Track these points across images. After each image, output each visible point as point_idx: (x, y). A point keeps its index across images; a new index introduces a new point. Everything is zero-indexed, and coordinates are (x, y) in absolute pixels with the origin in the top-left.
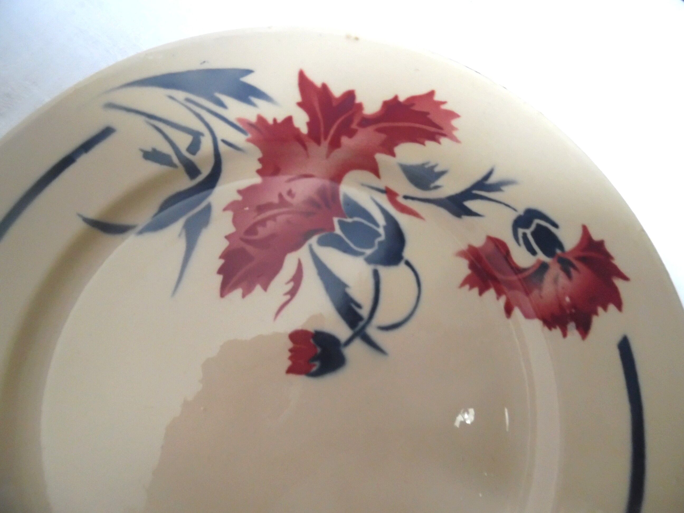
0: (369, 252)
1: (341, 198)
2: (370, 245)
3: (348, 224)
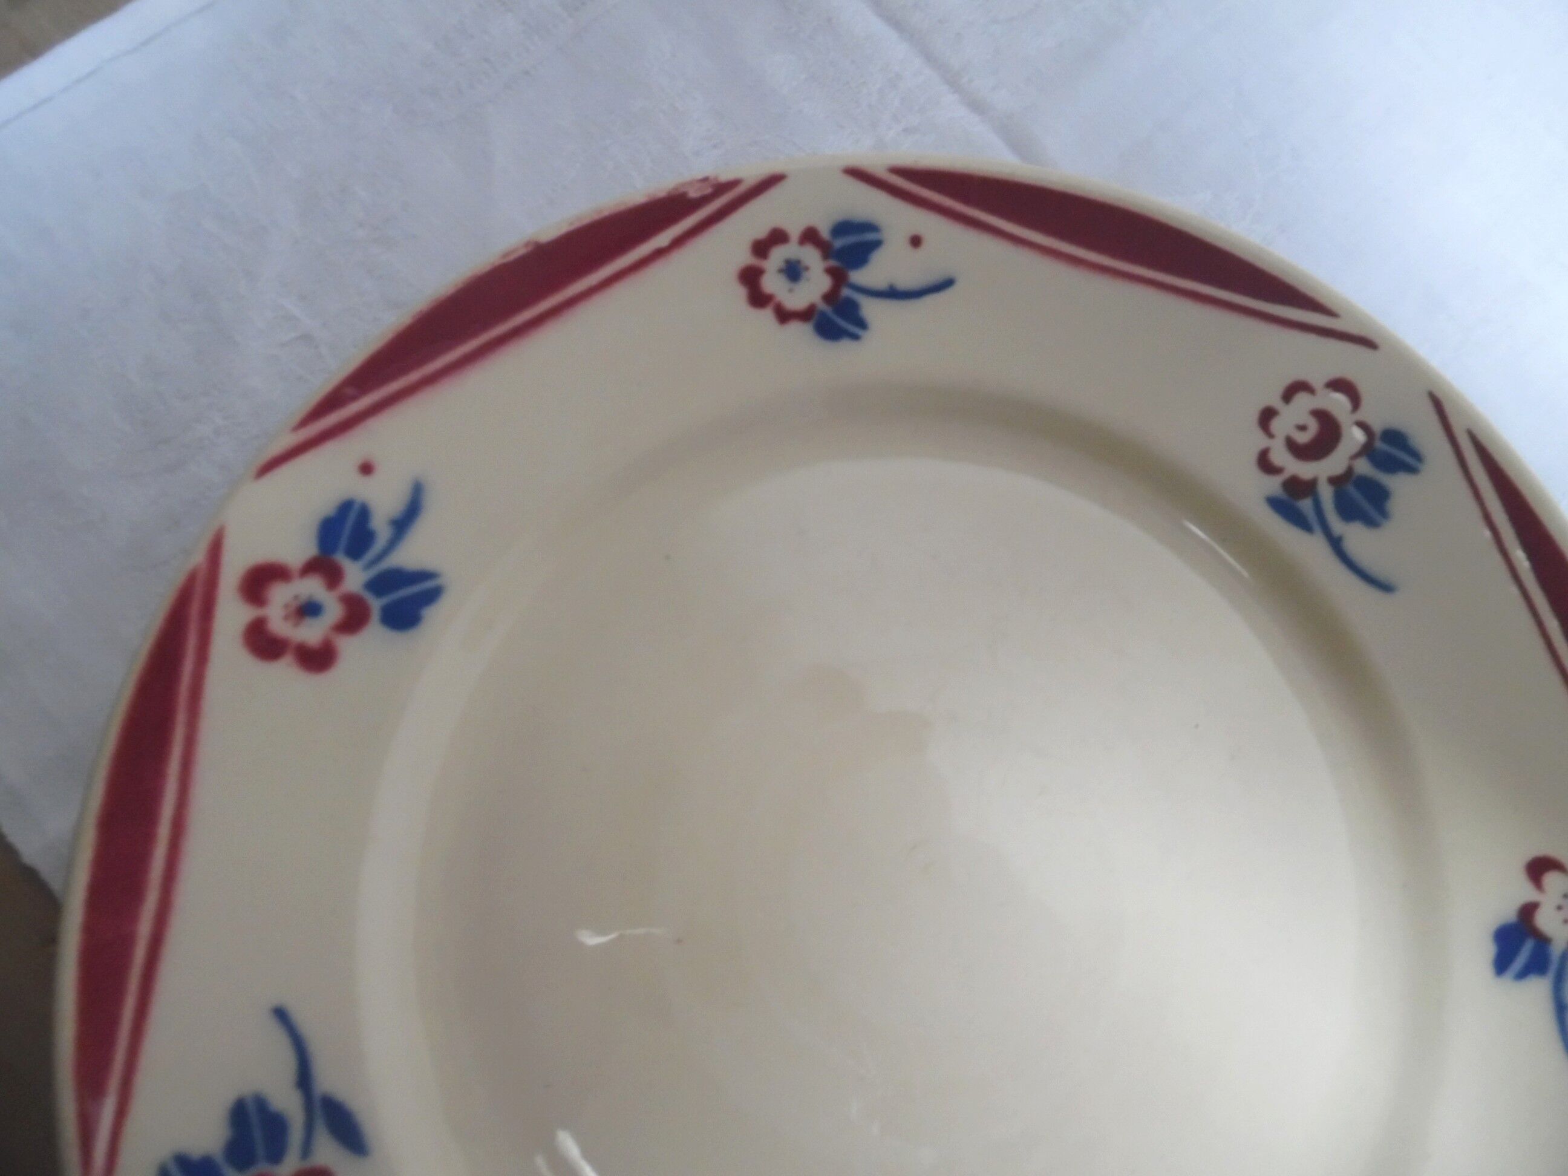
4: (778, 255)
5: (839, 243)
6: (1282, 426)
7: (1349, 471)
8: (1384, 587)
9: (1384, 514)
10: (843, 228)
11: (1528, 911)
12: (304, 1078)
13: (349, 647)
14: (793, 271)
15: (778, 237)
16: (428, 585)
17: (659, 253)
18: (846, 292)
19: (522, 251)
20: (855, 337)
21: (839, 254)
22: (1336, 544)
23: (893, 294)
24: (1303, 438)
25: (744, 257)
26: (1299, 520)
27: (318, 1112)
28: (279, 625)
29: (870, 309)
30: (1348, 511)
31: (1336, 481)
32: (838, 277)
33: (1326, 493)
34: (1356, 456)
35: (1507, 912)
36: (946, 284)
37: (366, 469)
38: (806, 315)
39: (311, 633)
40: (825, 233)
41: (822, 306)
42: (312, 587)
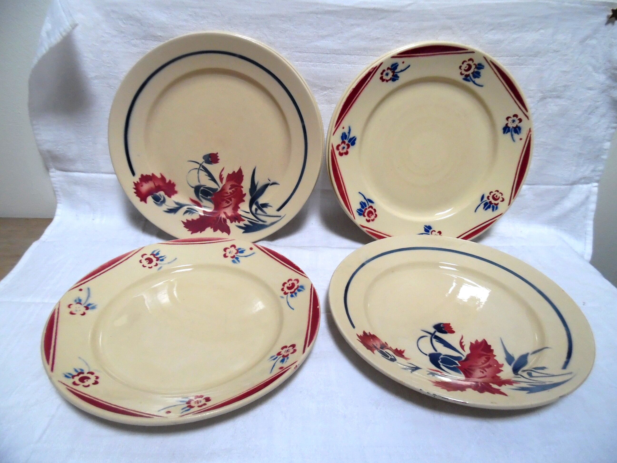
0: (442, 356)
1: (462, 373)
2: (442, 358)
3: (454, 365)
4: (384, 73)
5: (392, 68)
6: (463, 68)
7: (474, 71)
8: (482, 86)
9: (480, 76)
10: (392, 65)
11: (507, 124)
12: (365, 198)
13: (349, 150)
14: (387, 74)
15: (384, 71)
16: (355, 138)
17: (369, 81)
18: (395, 74)
19: (352, 90)
20: (398, 79)
21: (393, 69)
22: (474, 82)
23: (402, 71)
24: (466, 69)
25: (380, 76)
26: (468, 80)
27: (368, 201)
28: (342, 152)
29: (399, 75)
30: (475, 77)
31: (472, 73)
32: (393, 72)
33: (471, 75)
34: (475, 69)
35: (504, 125)
36: (409, 66)
37: (343, 128)
38: (390, 80)
39: (345, 151)
40: (390, 67)
41: (392, 77)
42: (343, 145)
